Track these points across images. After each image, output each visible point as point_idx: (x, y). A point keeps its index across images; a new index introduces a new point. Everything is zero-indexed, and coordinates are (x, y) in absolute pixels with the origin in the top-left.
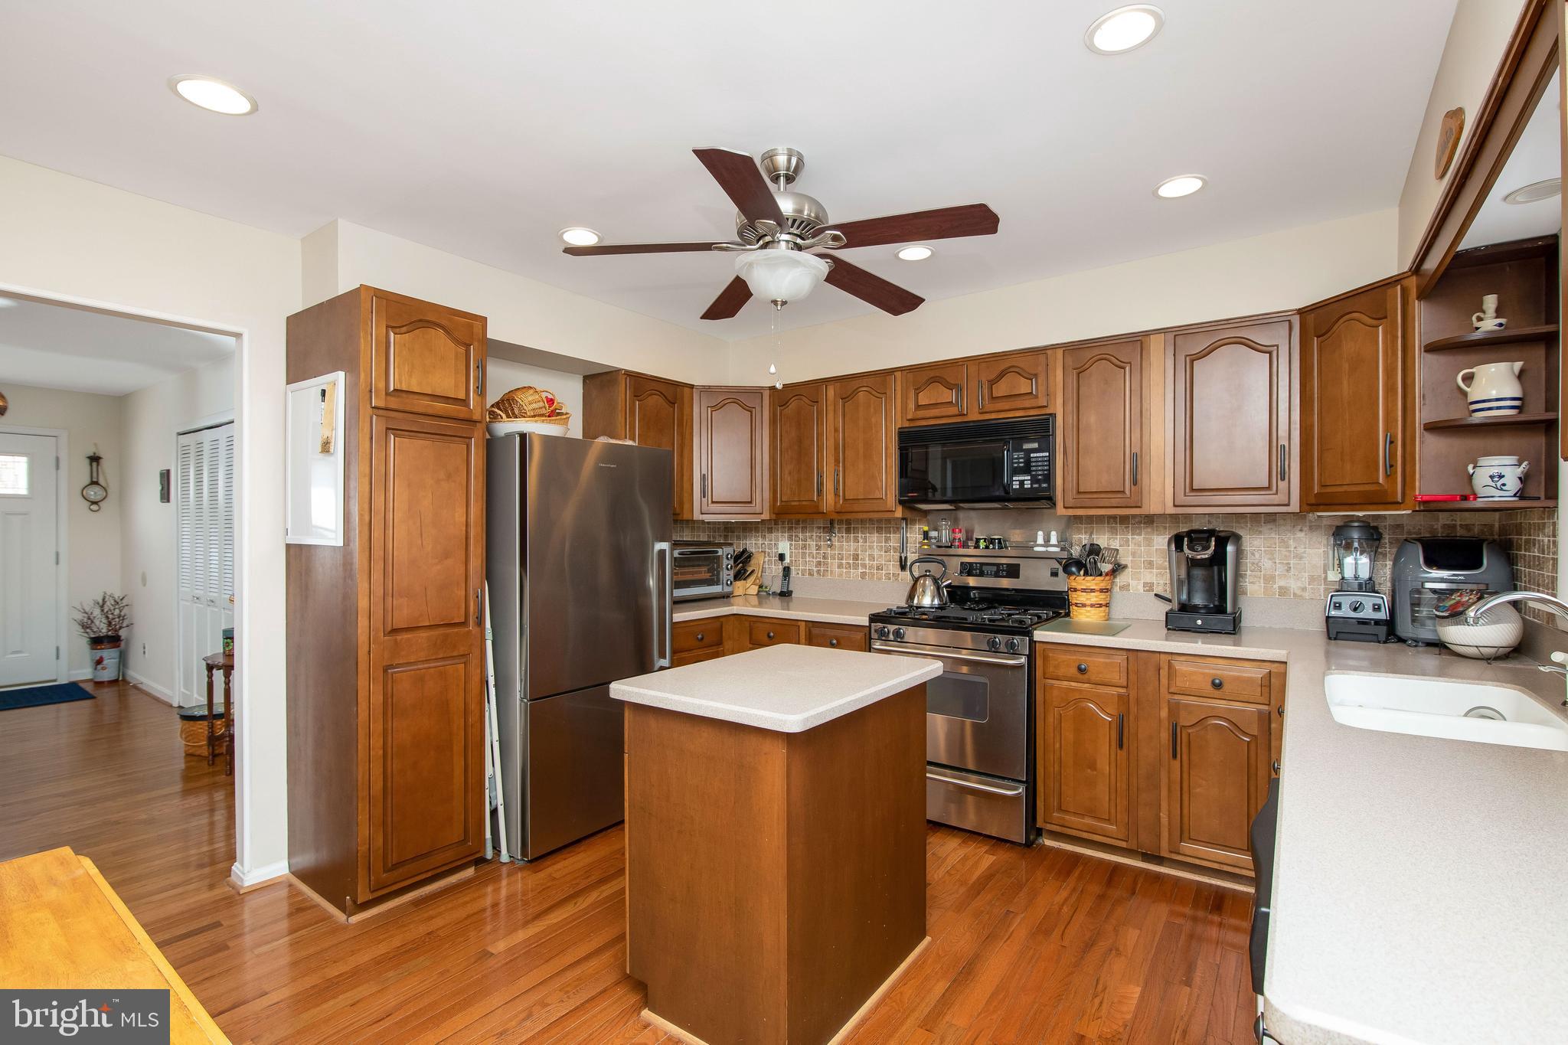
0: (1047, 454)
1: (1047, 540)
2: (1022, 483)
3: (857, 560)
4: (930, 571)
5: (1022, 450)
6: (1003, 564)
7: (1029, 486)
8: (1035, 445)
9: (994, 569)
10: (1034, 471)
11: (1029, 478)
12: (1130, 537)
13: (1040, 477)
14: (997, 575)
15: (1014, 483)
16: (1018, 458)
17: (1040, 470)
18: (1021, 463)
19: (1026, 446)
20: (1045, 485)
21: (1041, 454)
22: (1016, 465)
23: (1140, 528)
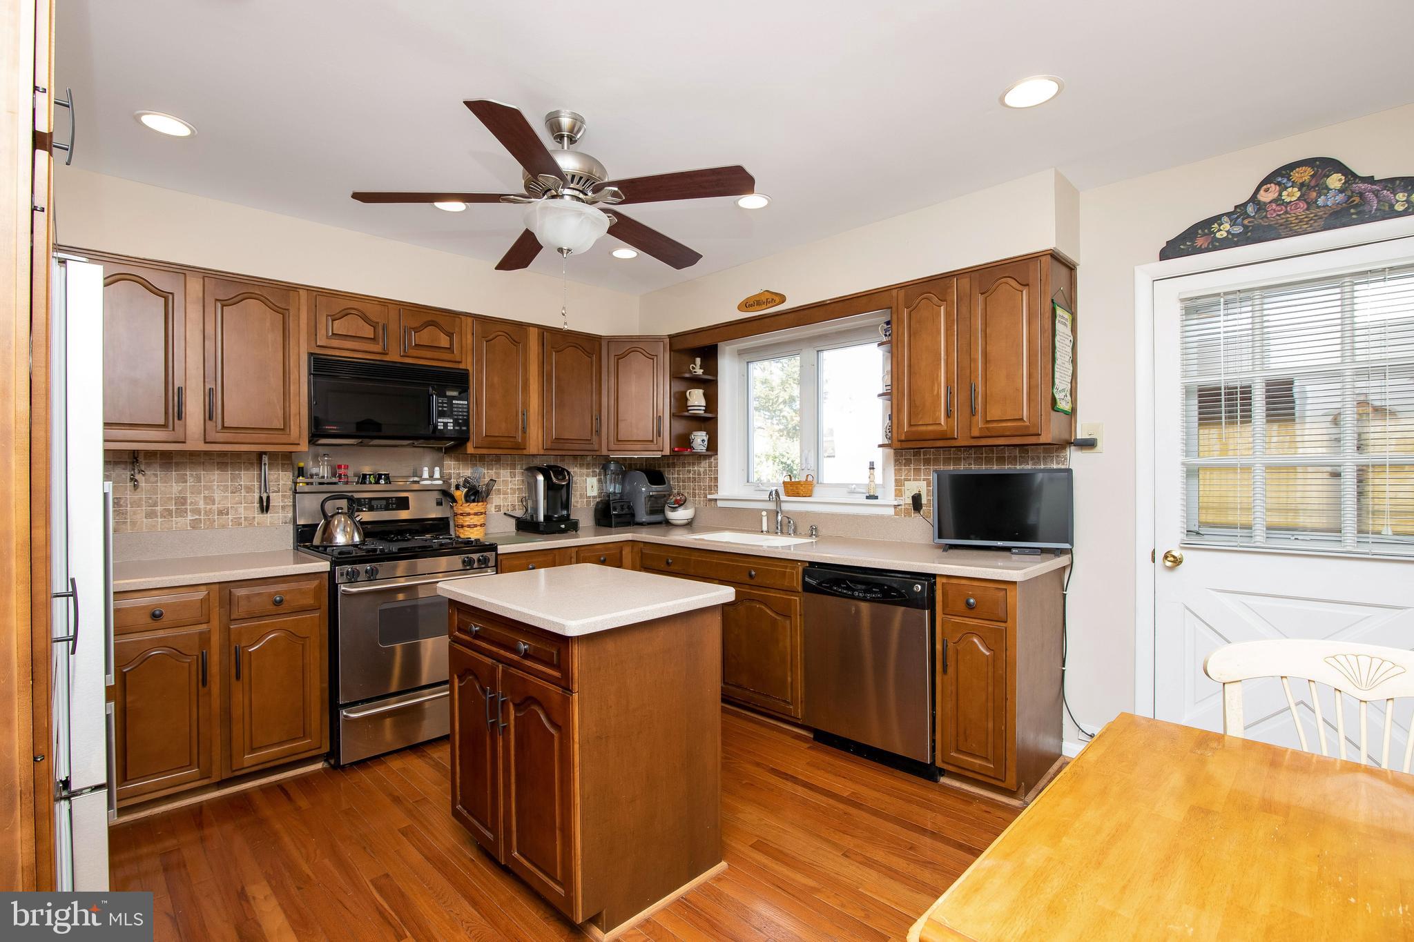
0: (466, 403)
1: (431, 477)
2: (445, 424)
3: (184, 503)
4: (342, 509)
5: (446, 396)
6: (392, 498)
7: (452, 428)
8: (455, 394)
9: (384, 502)
10: (456, 415)
11: (452, 421)
12: (486, 471)
13: (460, 421)
14: (387, 508)
15: (439, 424)
16: (443, 403)
17: (460, 415)
18: (445, 407)
19: (449, 393)
20: (464, 428)
21: (461, 402)
22: (440, 409)
23: (492, 465)
